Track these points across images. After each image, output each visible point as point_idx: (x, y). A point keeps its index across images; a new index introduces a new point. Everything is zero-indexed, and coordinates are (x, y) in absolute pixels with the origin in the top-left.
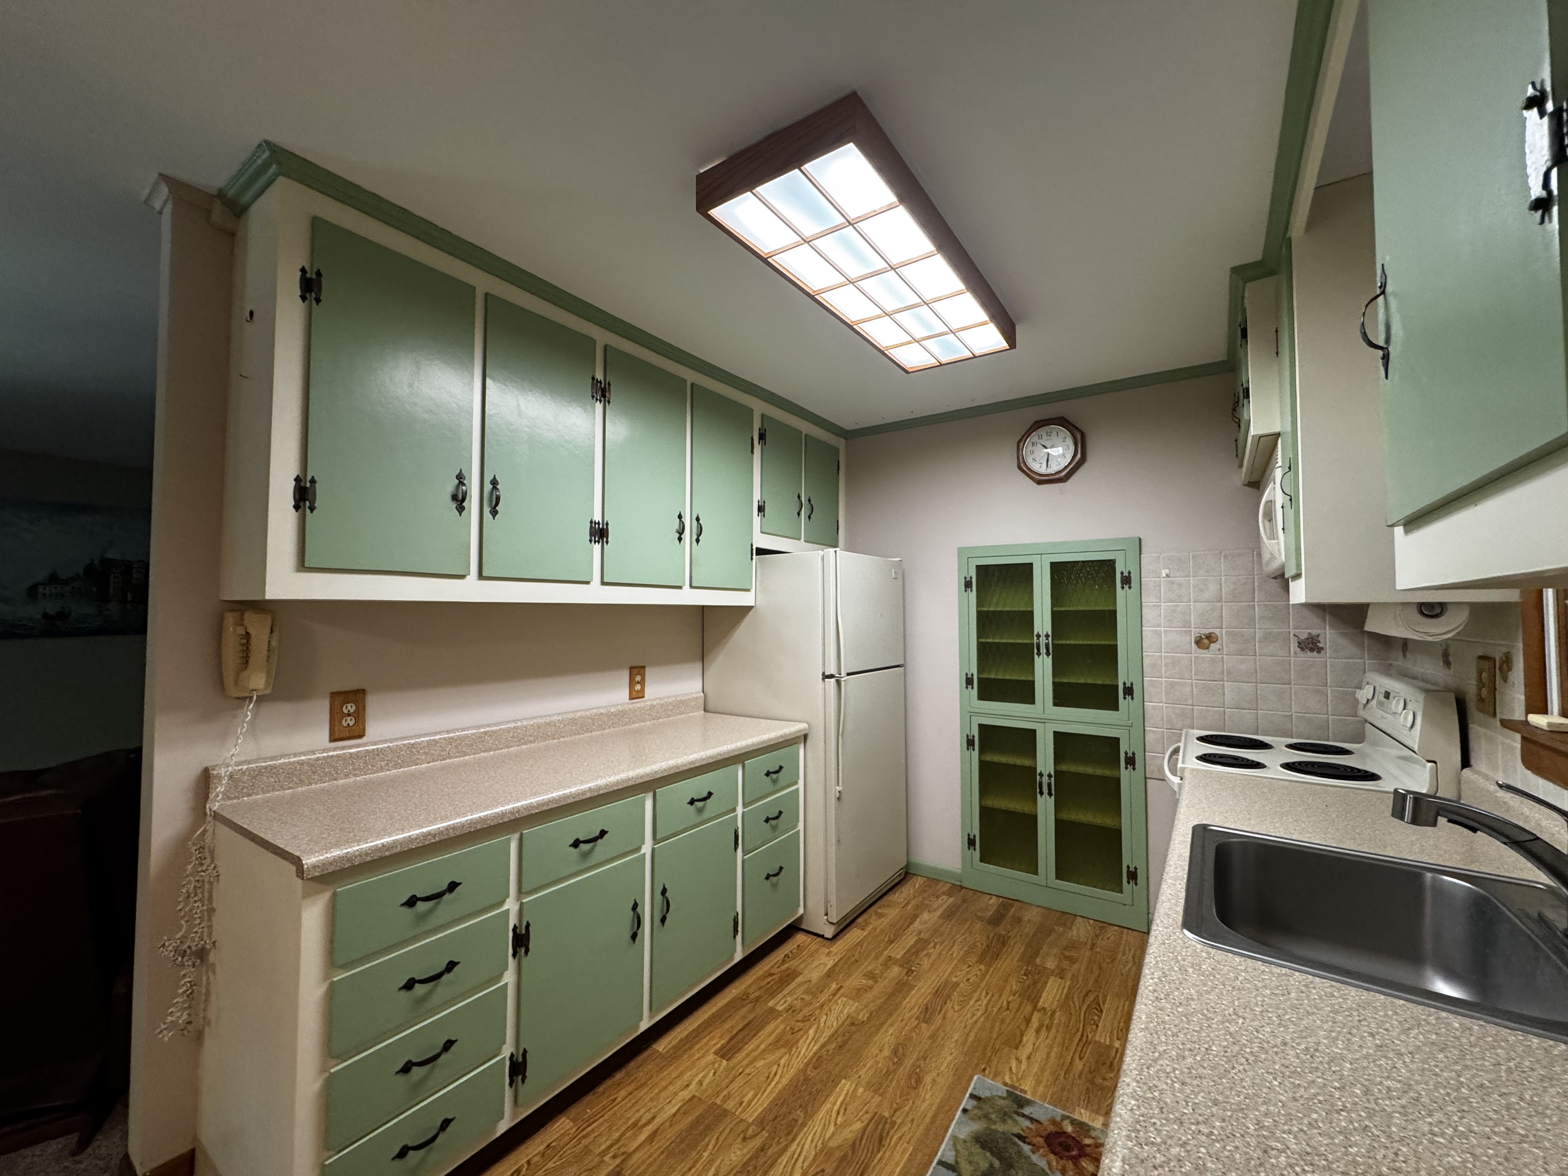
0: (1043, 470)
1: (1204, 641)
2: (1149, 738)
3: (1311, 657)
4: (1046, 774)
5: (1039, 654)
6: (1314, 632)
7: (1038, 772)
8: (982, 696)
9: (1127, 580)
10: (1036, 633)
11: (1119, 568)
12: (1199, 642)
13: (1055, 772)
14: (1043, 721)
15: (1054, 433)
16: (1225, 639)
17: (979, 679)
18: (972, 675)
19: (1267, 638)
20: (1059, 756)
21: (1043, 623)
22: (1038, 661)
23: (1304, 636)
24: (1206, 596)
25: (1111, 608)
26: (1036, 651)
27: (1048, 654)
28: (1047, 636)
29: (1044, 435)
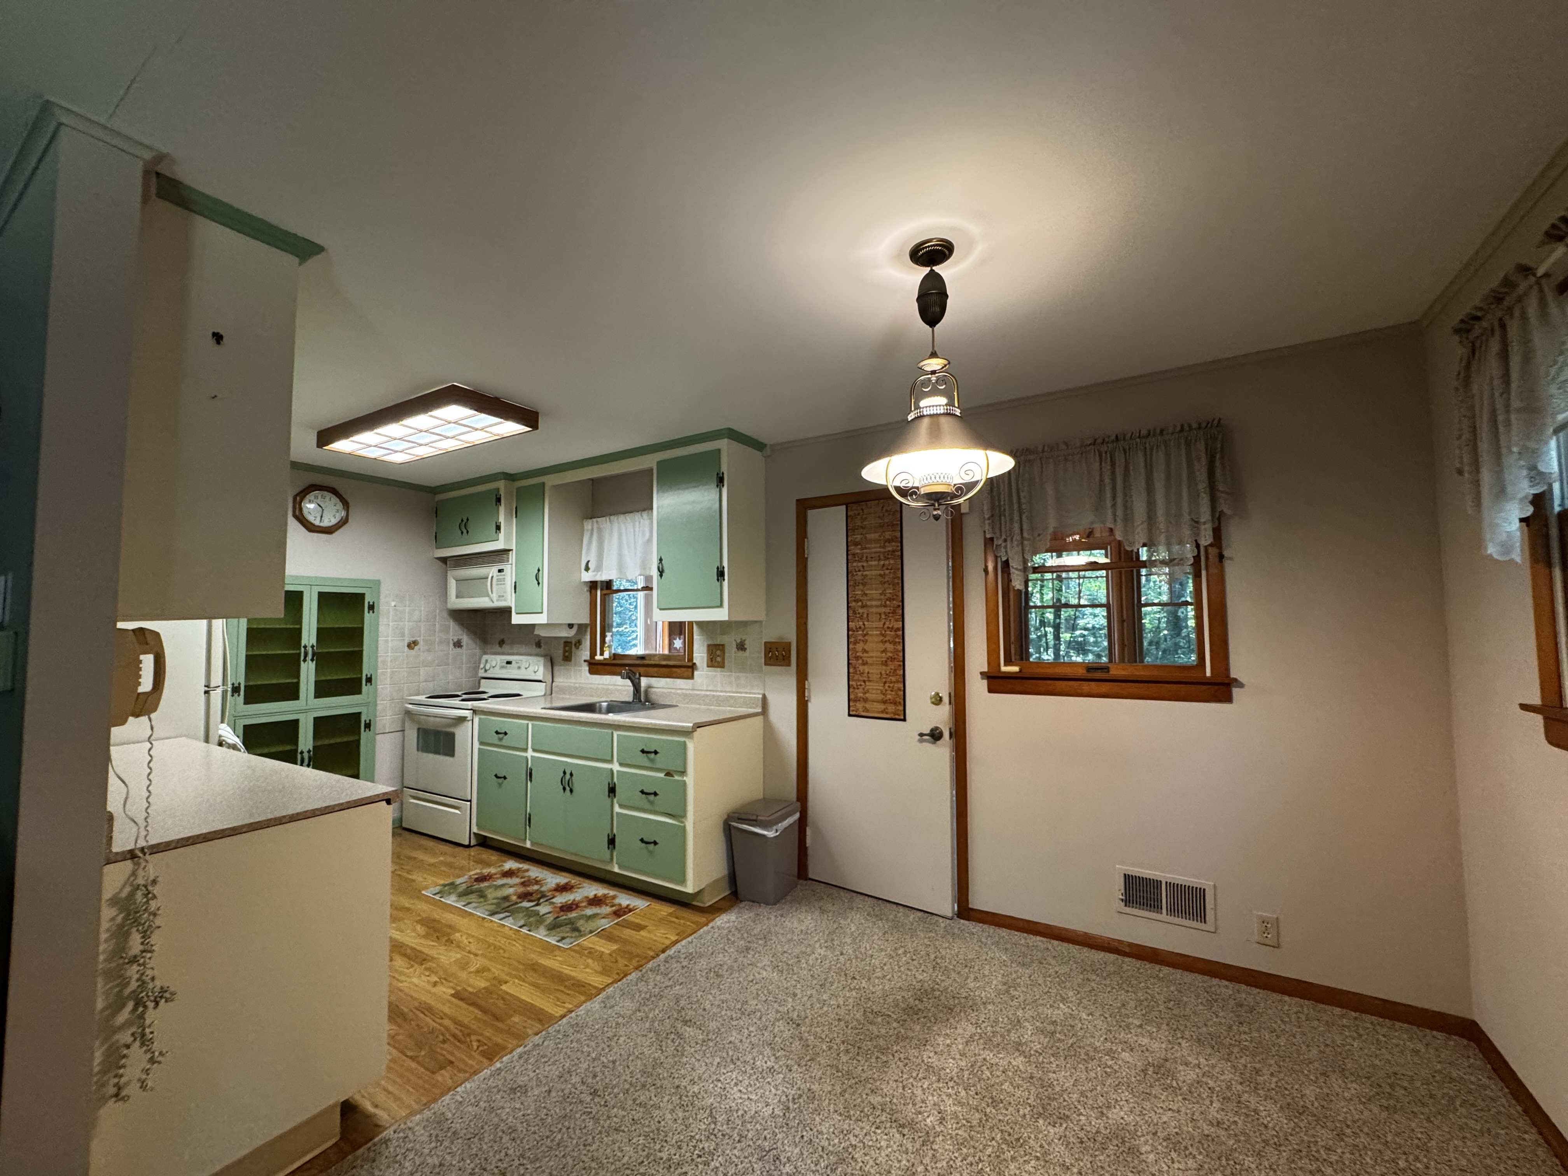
0: (317, 522)
1: (412, 645)
2: (379, 708)
3: (458, 650)
4: (305, 751)
5: (305, 660)
6: (460, 637)
7: (299, 751)
8: (247, 702)
9: (371, 608)
10: (303, 645)
11: (368, 599)
12: (409, 646)
13: (314, 747)
14: (306, 711)
15: (327, 499)
16: (421, 643)
17: (245, 687)
18: (239, 684)
19: (440, 642)
20: (316, 735)
21: (309, 637)
22: (303, 666)
23: (456, 640)
24: (415, 618)
25: (360, 626)
26: (302, 658)
27: (312, 660)
28: (313, 647)
29: (320, 497)
